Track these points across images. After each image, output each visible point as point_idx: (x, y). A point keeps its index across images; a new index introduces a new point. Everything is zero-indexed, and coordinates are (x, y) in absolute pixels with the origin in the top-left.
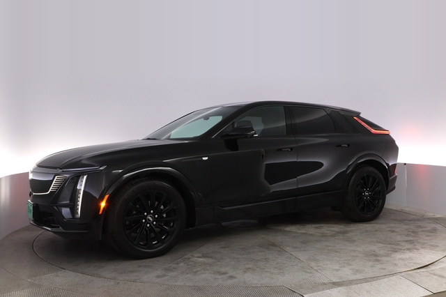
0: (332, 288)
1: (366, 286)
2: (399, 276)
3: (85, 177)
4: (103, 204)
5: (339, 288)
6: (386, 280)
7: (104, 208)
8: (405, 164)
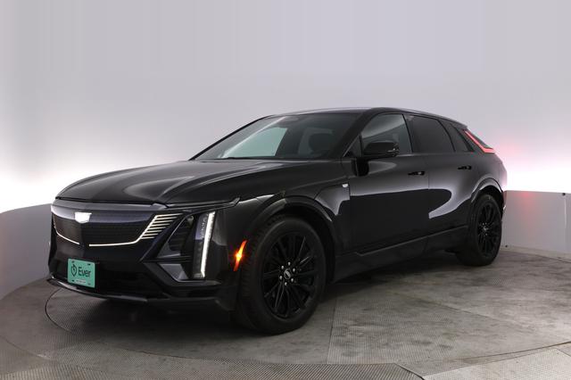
0: (462, 366)
1: (510, 363)
2: (554, 350)
3: (211, 216)
4: (239, 256)
5: (473, 367)
6: (537, 355)
7: (241, 261)
8: (564, 194)
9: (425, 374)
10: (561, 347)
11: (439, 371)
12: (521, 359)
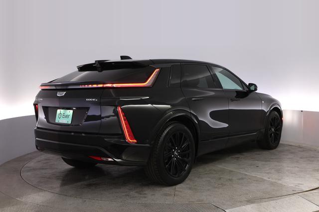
8: (302, 111)
9: (226, 209)
10: (301, 194)
11: (234, 207)
12: (278, 201)
